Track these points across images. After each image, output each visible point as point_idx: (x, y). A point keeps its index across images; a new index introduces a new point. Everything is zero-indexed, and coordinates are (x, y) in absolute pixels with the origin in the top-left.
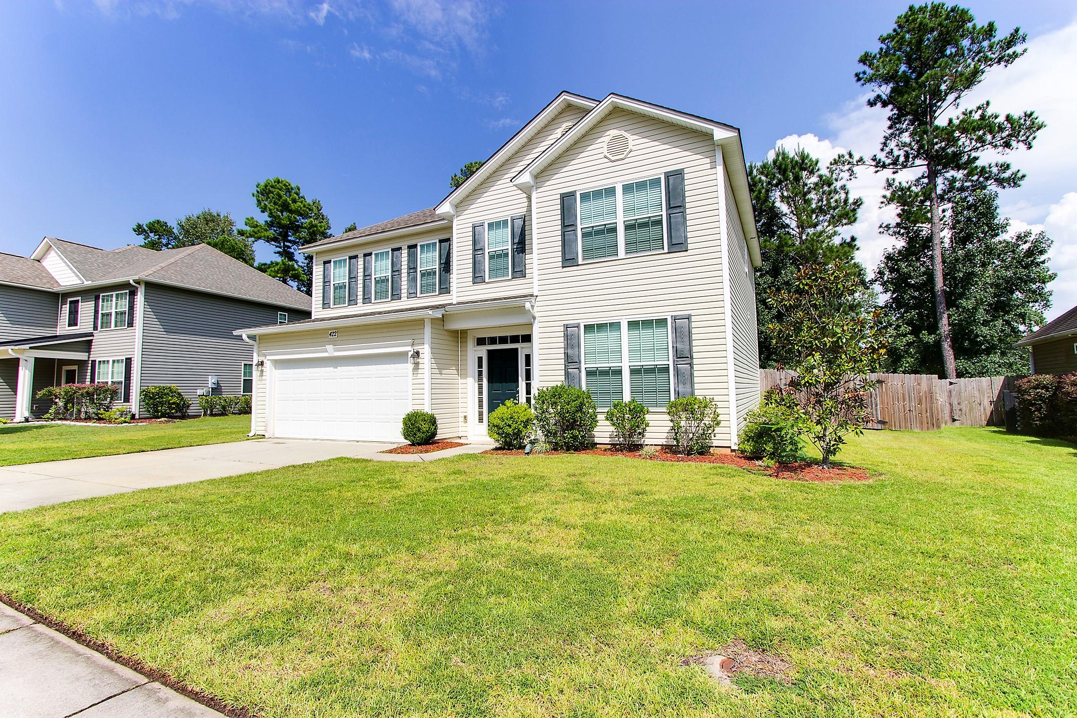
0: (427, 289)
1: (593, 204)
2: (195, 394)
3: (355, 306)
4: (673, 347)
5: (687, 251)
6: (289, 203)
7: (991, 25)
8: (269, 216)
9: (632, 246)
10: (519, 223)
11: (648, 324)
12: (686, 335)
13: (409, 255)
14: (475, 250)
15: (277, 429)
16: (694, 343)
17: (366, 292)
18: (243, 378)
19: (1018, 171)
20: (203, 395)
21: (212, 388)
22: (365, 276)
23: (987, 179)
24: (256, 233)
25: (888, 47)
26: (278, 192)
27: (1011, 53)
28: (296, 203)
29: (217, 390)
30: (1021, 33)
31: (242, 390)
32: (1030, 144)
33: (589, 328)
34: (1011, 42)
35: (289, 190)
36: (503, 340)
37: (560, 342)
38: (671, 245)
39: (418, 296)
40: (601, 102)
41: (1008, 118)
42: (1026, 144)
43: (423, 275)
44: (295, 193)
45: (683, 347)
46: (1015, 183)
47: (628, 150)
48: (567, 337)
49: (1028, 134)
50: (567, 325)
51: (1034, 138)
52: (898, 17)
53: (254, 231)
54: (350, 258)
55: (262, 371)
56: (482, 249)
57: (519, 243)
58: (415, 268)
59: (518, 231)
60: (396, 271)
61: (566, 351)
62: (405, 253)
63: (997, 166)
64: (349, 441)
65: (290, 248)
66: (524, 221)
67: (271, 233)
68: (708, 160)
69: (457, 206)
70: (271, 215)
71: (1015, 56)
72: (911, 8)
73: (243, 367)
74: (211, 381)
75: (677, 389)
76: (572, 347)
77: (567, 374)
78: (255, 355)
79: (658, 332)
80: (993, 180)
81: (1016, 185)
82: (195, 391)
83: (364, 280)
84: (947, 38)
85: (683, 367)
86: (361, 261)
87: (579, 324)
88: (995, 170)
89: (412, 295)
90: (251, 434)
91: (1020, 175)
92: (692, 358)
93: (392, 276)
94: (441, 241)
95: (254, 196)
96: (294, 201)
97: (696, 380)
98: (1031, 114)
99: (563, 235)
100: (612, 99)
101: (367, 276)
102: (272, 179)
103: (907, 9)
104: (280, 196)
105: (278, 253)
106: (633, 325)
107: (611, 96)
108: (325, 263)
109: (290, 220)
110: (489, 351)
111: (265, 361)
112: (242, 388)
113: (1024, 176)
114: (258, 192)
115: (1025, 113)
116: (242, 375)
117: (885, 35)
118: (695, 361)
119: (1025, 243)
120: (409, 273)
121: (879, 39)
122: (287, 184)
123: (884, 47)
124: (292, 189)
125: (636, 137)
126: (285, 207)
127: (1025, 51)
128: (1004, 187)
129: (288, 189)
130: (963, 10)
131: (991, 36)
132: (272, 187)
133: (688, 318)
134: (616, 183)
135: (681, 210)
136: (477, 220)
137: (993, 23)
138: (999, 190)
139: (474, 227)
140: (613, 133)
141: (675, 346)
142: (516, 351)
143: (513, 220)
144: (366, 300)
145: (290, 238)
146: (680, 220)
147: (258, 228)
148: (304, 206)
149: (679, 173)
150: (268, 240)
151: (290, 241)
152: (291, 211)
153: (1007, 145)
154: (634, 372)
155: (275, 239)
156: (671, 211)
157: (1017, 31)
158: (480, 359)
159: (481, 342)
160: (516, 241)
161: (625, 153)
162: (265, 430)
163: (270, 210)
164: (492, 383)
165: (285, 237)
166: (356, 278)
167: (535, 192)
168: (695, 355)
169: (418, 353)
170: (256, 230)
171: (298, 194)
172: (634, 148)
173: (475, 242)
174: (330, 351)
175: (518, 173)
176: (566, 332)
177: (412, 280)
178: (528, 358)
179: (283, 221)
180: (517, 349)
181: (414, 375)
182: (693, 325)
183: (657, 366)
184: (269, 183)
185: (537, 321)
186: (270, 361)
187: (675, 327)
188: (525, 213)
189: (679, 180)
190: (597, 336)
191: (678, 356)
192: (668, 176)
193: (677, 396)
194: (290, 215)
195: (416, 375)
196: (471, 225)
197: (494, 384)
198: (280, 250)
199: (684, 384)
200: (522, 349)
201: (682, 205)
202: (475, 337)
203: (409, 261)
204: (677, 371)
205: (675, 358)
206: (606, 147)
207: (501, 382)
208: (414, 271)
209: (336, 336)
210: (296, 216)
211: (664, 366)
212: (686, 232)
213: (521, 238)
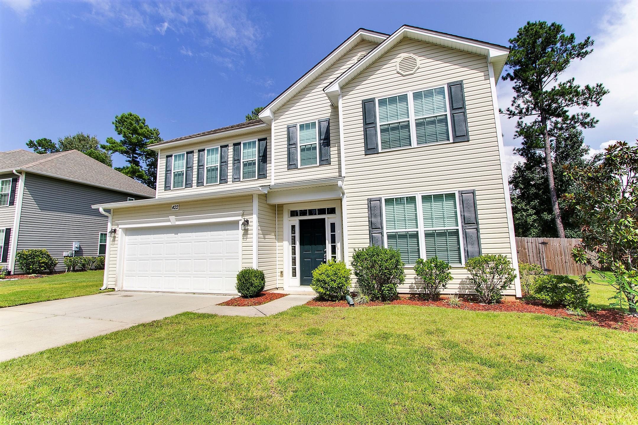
0: (248, 175)
1: (390, 108)
2: (62, 255)
3: (191, 188)
4: (461, 215)
5: (468, 141)
6: (138, 129)
7: (572, 35)
8: (123, 137)
9: (422, 139)
10: (324, 125)
11: (438, 197)
12: (472, 206)
13: (234, 150)
14: (289, 145)
15: (127, 284)
16: (479, 212)
17: (200, 178)
18: (99, 243)
19: (594, 118)
20: (68, 256)
21: (75, 251)
22: (199, 166)
23: (575, 123)
24: (114, 147)
25: (514, 46)
26: (130, 121)
27: (584, 52)
28: (142, 129)
29: (79, 252)
30: (590, 40)
31: (98, 252)
32: (598, 103)
33: (389, 201)
34: (582, 46)
35: (138, 121)
36: (311, 212)
37: (365, 213)
38: (455, 136)
39: (241, 180)
40: (390, 36)
41: (587, 87)
42: (596, 103)
43: (245, 165)
44: (142, 123)
45: (469, 215)
46: (592, 125)
47: (416, 68)
48: (370, 208)
49: (598, 97)
50: (370, 199)
51: (601, 100)
52: (519, 29)
53: (112, 146)
54: (188, 153)
55: (115, 237)
56: (296, 144)
57: (324, 139)
58: (239, 160)
59: (324, 130)
60: (224, 162)
61: (370, 220)
62: (231, 149)
63: (582, 115)
64: (187, 293)
65: (137, 158)
66: (329, 123)
67: (124, 148)
68: (482, 74)
69: (274, 113)
70: (125, 136)
71: (586, 53)
72: (528, 23)
73: (100, 235)
74: (75, 246)
75: (466, 249)
76: (375, 216)
77: (371, 238)
78: (109, 224)
79: (448, 204)
80: (579, 123)
81: (592, 126)
82: (62, 253)
83: (198, 169)
84: (550, 40)
85: (471, 231)
86: (196, 156)
87: (381, 198)
88: (581, 117)
89: (236, 179)
90: (103, 288)
91: (595, 120)
92: (477, 224)
93: (221, 166)
94: (259, 140)
95: (113, 124)
96: (141, 128)
97: (482, 241)
98: (601, 85)
99: (365, 131)
100: (405, 29)
101: (200, 166)
102: (126, 113)
103: (526, 24)
104: (131, 124)
105: (129, 161)
106: (426, 198)
107: (404, 27)
108: (167, 157)
109: (138, 139)
110: (301, 221)
111: (117, 229)
113: (597, 121)
114: (116, 121)
115: (597, 85)
116: (99, 241)
117: (512, 39)
118: (480, 226)
119: (600, 160)
120: (234, 164)
121: (509, 41)
122: (137, 117)
123: (512, 45)
124: (140, 120)
125: (422, 58)
126: (135, 131)
127: (592, 50)
128: (585, 128)
129: (137, 120)
130: (558, 25)
131: (572, 41)
132: (126, 118)
133: (473, 192)
134: (408, 91)
135: (462, 110)
136: (291, 123)
137: (573, 34)
138: (583, 129)
139: (288, 128)
140: (403, 55)
141: (463, 214)
142: (324, 220)
143: (320, 122)
144: (200, 183)
145: (137, 152)
146: (462, 118)
147: (116, 144)
148: (148, 131)
149: (460, 84)
150: (122, 152)
151: (137, 154)
152: (139, 134)
153: (585, 104)
154: (428, 235)
155: (126, 152)
156: (454, 112)
157: (589, 38)
158: (293, 227)
159: (294, 214)
160: (323, 137)
161: (414, 70)
162: (115, 285)
163: (124, 132)
164: (303, 245)
165: (134, 151)
166: (192, 167)
167: (341, 99)
168: (480, 222)
169: (247, 221)
170: (114, 145)
171: (143, 124)
172: (421, 66)
173: (289, 139)
174: (173, 221)
175: (329, 84)
176: (370, 205)
177: (237, 169)
178: (333, 226)
179: (133, 140)
180: (324, 219)
181: (244, 239)
182: (477, 198)
183: (448, 231)
184: (124, 116)
185: (345, 196)
186: (121, 229)
187: (462, 199)
188: (329, 117)
189: (459, 89)
190: (398, 208)
191: (466, 223)
192: (450, 86)
193: (466, 254)
194: (138, 136)
195: (246, 239)
196: (286, 126)
197: (305, 246)
198: (130, 159)
199: (472, 244)
200: (329, 219)
201: (463, 107)
202: (289, 210)
203: (234, 155)
204: (465, 235)
205: (463, 224)
206: (398, 65)
207: (311, 245)
208: (238, 162)
209: (178, 209)
210: (142, 137)
211: (456, 231)
212: (467, 127)
213: (326, 135)
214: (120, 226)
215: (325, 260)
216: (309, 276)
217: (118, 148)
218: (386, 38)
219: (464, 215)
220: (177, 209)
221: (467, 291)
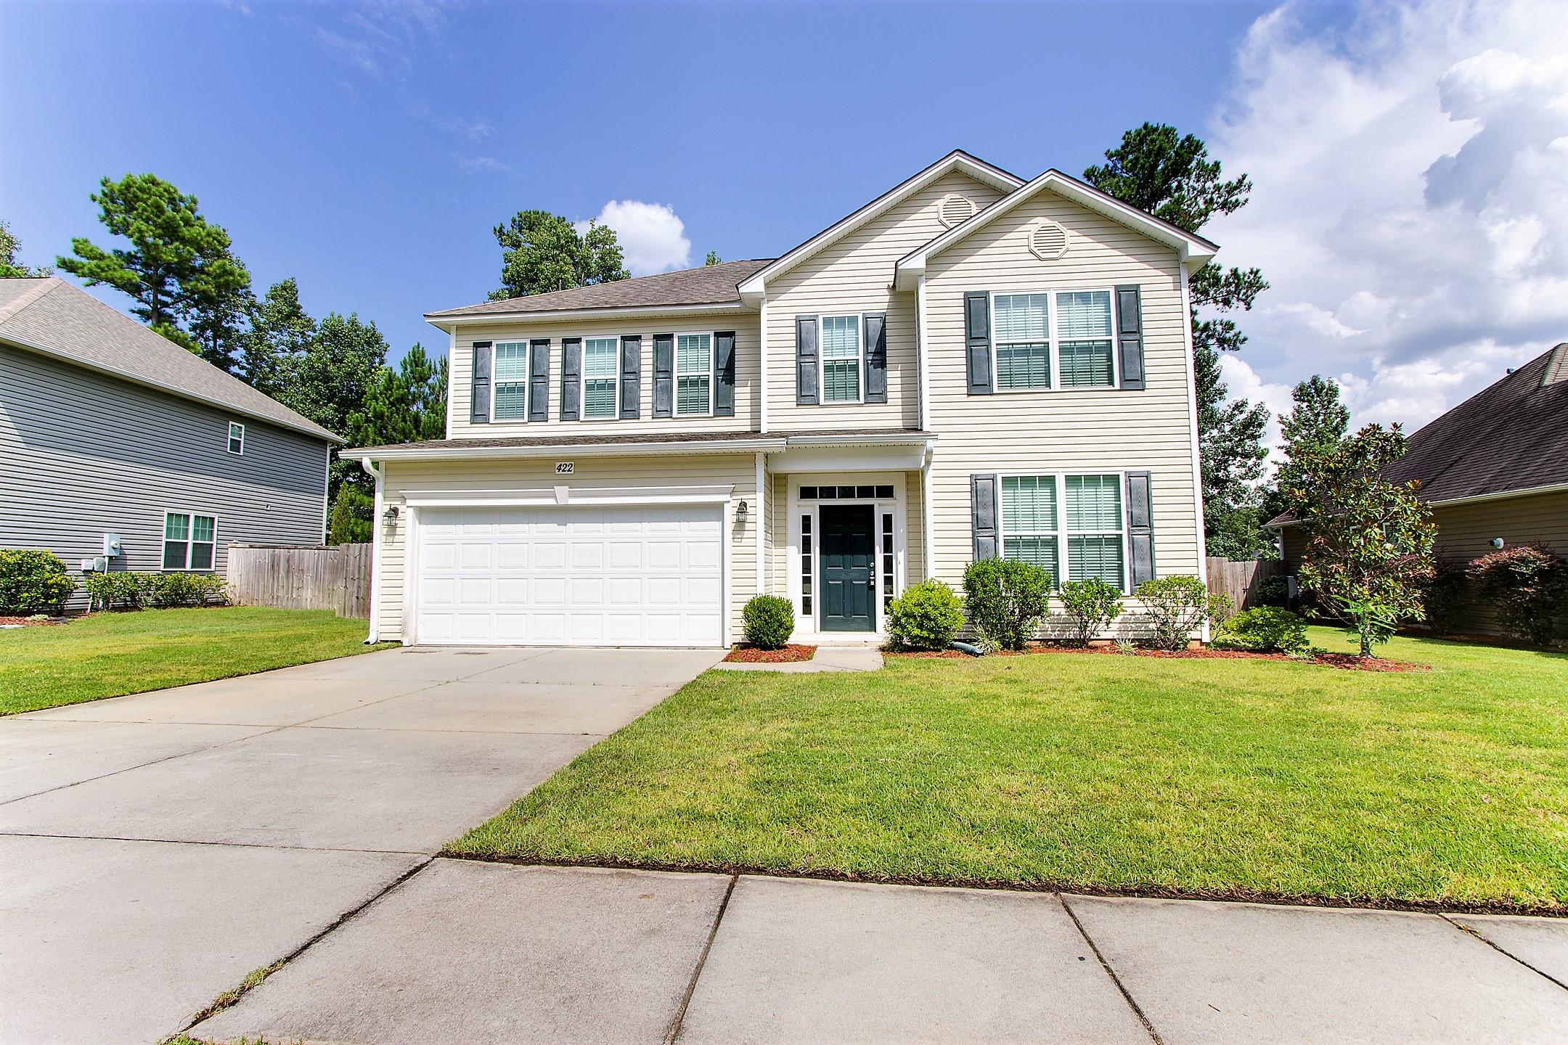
0: (692, 406)
1: (1015, 313)
2: (77, 567)
3: (547, 423)
4: (1128, 512)
5: (1143, 390)
6: (179, 225)
7: (1217, 164)
8: (136, 243)
9: (1070, 377)
10: (876, 325)
11: (1093, 480)
12: (1144, 498)
13: (656, 350)
14: (800, 355)
16: (1155, 508)
17: (568, 402)
18: (164, 540)
19: (1240, 333)
20: (93, 570)
21: (111, 558)
22: (564, 375)
23: (1208, 337)
24: (103, 270)
25: (1115, 165)
26: (156, 202)
27: (1234, 201)
28: (191, 226)
30: (1246, 181)
31: (162, 563)
32: (1249, 304)
33: (1009, 482)
34: (1231, 189)
36: (847, 492)
37: (965, 499)
38: (1124, 380)
39: (675, 415)
40: (1028, 183)
41: (1235, 273)
42: (1245, 304)
43: (682, 383)
44: (186, 208)
45: (1140, 512)
46: (1234, 345)
47: (1064, 248)
48: (975, 492)
49: (1249, 293)
50: (976, 475)
51: (1253, 298)
52: (1127, 133)
53: (98, 266)
54: (533, 343)
56: (814, 355)
57: (875, 353)
58: (669, 372)
59: (875, 335)
60: (630, 371)
61: (975, 512)
62: (647, 347)
63: (1222, 324)
65: (167, 305)
66: (884, 323)
67: (134, 274)
68: (1170, 279)
69: (767, 285)
70: (141, 242)
71: (1236, 204)
72: (1146, 126)
73: (165, 518)
74: (109, 544)
75: (1132, 567)
76: (985, 506)
77: (976, 545)
78: (380, 495)
79: (1106, 492)
80: (1215, 340)
81: (1235, 348)
82: (78, 562)
83: (564, 383)
84: (1179, 168)
85: (1141, 538)
86: (556, 352)
87: (995, 475)
88: (1219, 328)
89: (661, 412)
90: (372, 639)
91: (1241, 337)
92: (1151, 527)
93: (622, 381)
94: (718, 335)
95: (94, 200)
96: (188, 223)
97: (1157, 555)
98: (1258, 271)
99: (969, 350)
100: (1052, 177)
101: (569, 374)
102: (138, 176)
103: (1141, 126)
104: (160, 211)
105: (141, 312)
106: (1072, 481)
107: (1051, 172)
108: (477, 346)
109: (178, 254)
110: (822, 508)
111: (401, 508)
112: (162, 558)
113: (1245, 339)
114: (105, 195)
115: (1252, 270)
116: (164, 533)
117: (1113, 151)
118: (1156, 531)
119: (1241, 412)
120: (655, 379)
121: (1106, 154)
122: (172, 190)
123: (1111, 164)
124: (182, 200)
125: (1074, 233)
126: (170, 231)
127: (1246, 201)
128: (1224, 349)
129: (174, 199)
130: (1198, 142)
131: (1215, 176)
132: (141, 190)
133: (1147, 476)
134: (1048, 289)
135: (1137, 337)
136: (806, 310)
137: (1219, 163)
138: (1219, 350)
139: (799, 321)
140: (1043, 221)
141: (1130, 510)
142: (871, 508)
143: (866, 318)
144: (568, 415)
145: (168, 288)
146: (1136, 349)
147: (108, 262)
148: (209, 235)
149: (1135, 290)
150: (124, 285)
151: (169, 294)
152: (184, 241)
153: (1227, 302)
154: (1073, 542)
155: (134, 289)
156: (1124, 337)
157: (1244, 177)
158: (806, 520)
159: (807, 493)
160: (872, 349)
161: (1061, 251)
162: (402, 633)
163: (140, 231)
164: (827, 554)
165: (158, 285)
166: (545, 377)
167: (924, 284)
168: (1156, 524)
169: (743, 505)
170: (103, 264)
171: (193, 211)
172: (1072, 247)
173: (800, 343)
174: (563, 496)
176: (974, 486)
177: (662, 391)
178: (888, 520)
179: (164, 257)
180: (872, 506)
181: (735, 540)
182: (1153, 485)
183: (1105, 537)
184: (135, 183)
185: (931, 467)
186: (412, 509)
187: (1130, 486)
188: (885, 311)
189: (1134, 298)
190: (1022, 493)
191: (1134, 524)
192: (1119, 290)
193: (1132, 575)
194: (181, 247)
195: (740, 540)
196: (793, 316)
197: (831, 556)
198: (148, 308)
199: (1142, 560)
200: (881, 507)
201: (1138, 331)
202: (798, 485)
203: (656, 359)
204: (1132, 543)
205: (1130, 526)
206: (1032, 239)
207: (842, 554)
208: (667, 376)
209: (572, 472)
210: (192, 250)
211: (1115, 537)
212: (1143, 366)
213: (879, 346)
214: (409, 502)
215: (872, 583)
216: (838, 613)
217: (118, 274)
218: (1019, 186)
219: (1132, 513)
220: (569, 471)
221: (1131, 633)
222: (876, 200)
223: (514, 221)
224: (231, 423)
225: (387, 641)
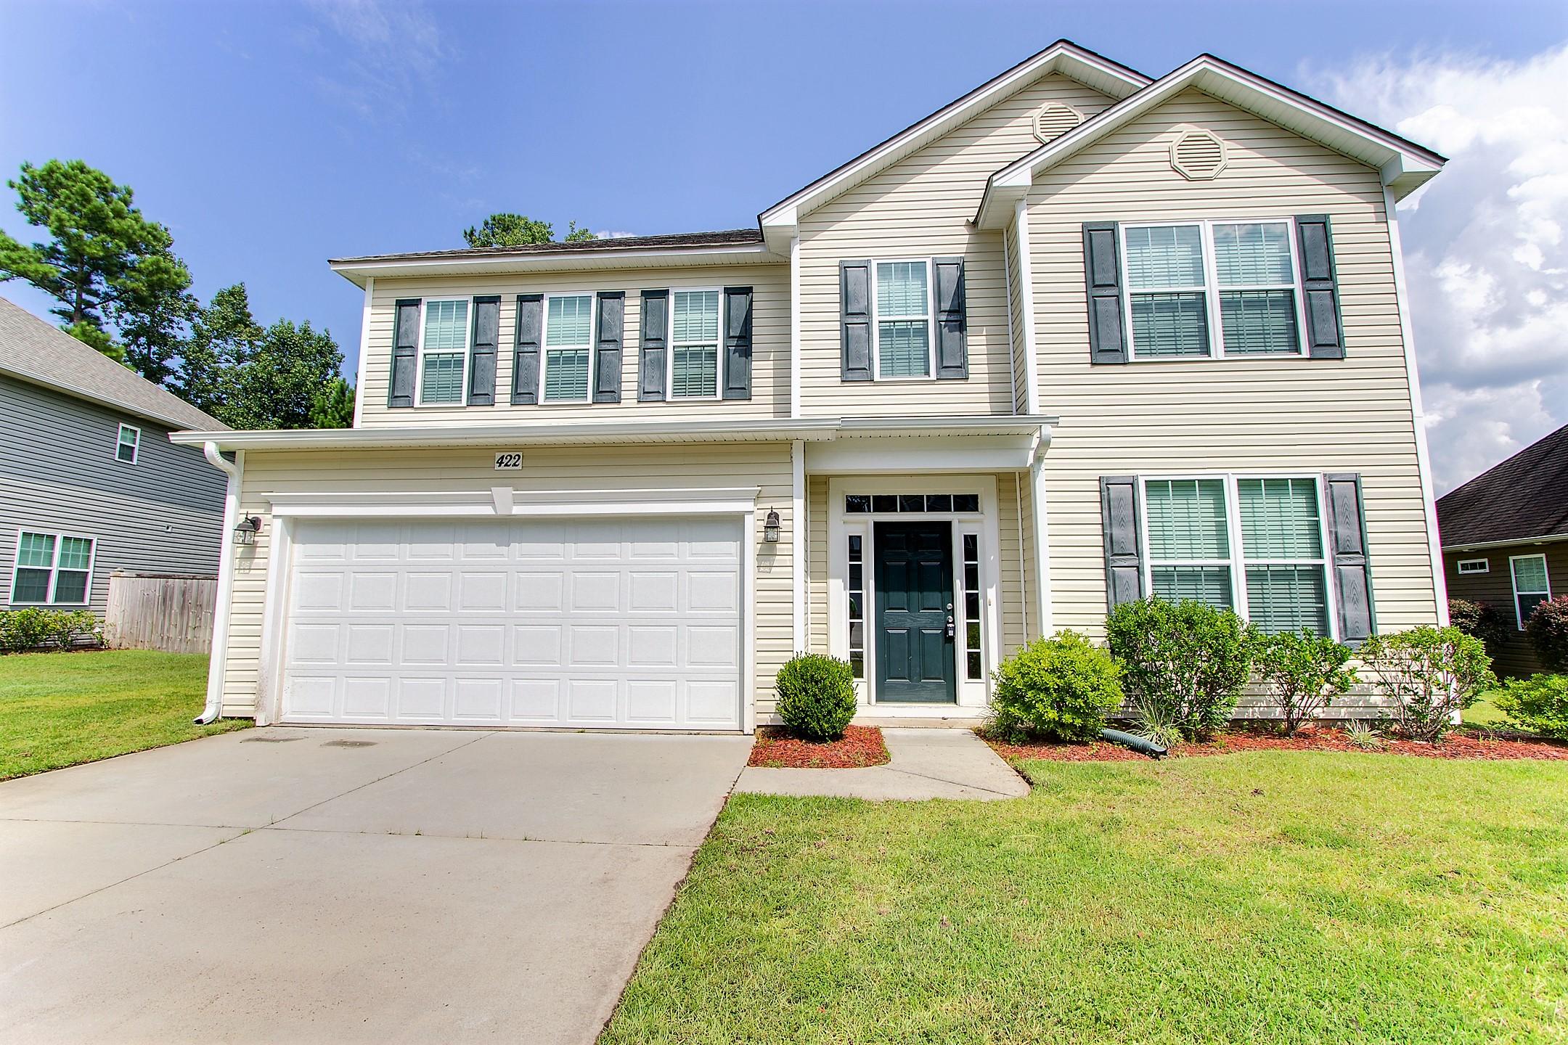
0: (693, 386)
1: (1156, 254)
3: (489, 408)
4: (1330, 532)
5: (1342, 359)
6: (107, 216)
8: (55, 234)
9: (1235, 342)
10: (950, 274)
11: (1277, 486)
12: (1352, 512)
13: (645, 311)
14: (846, 313)
15: (296, 702)
16: (1369, 527)
17: (522, 380)
18: (16, 566)
22: (519, 343)
24: (14, 262)
26: (82, 189)
28: (123, 218)
31: (11, 595)
33: (1156, 487)
35: (104, 191)
36: (913, 503)
37: (1092, 514)
38: (1314, 345)
39: (669, 398)
43: (679, 356)
44: (120, 199)
45: (1347, 532)
47: (1221, 165)
48: (1106, 502)
50: (1108, 478)
53: (9, 258)
54: (478, 301)
56: (866, 313)
57: (950, 312)
58: (661, 341)
59: (949, 287)
60: (608, 340)
61: (1108, 531)
62: (632, 309)
64: (550, 730)
65: (93, 306)
66: (962, 271)
67: (55, 270)
68: (1371, 208)
69: (801, 220)
70: (60, 231)
73: (19, 539)
75: (1341, 612)
76: (1122, 523)
77: (1111, 579)
78: (231, 501)
79: (1297, 503)
83: (517, 355)
85: (1352, 571)
86: (508, 312)
87: (1135, 478)
89: (650, 395)
90: (207, 715)
92: (1364, 553)
93: (599, 353)
94: (729, 292)
95: (12, 186)
96: (119, 215)
97: (1377, 595)
99: (1092, 302)
100: (1205, 65)
101: (525, 343)
102: (65, 161)
104: (86, 199)
105: (62, 313)
106: (1247, 486)
107: (1204, 58)
108: (401, 304)
109: (105, 248)
110: (878, 526)
111: (265, 519)
112: (12, 589)
114: (25, 181)
116: (17, 558)
118: (1372, 560)
120: (643, 351)
122: (104, 180)
124: (114, 190)
125: (1233, 144)
126: (96, 222)
129: (105, 189)
132: (66, 176)
133: (1355, 480)
134: (1202, 219)
135: (1329, 285)
136: (854, 253)
139: (844, 268)
140: (1189, 129)
141: (1333, 529)
142: (947, 526)
143: (937, 265)
144: (523, 394)
145: (94, 287)
146: (1328, 302)
147: (21, 253)
148: (143, 228)
149: (1323, 222)
150: (42, 282)
151: (96, 294)
152: (112, 233)
154: (1255, 576)
155: (55, 287)
156: (1310, 286)
158: (856, 542)
159: (855, 505)
160: (946, 305)
161: (1216, 169)
162: (257, 705)
163: (60, 220)
164: (885, 591)
165: (84, 283)
166: (492, 346)
167: (1026, 211)
168: (1372, 549)
169: (773, 516)
170: (14, 255)
171: (127, 203)
172: (1231, 163)
173: (846, 298)
174: (504, 502)
175: (1008, 164)
176: (1105, 493)
177: (653, 364)
178: (971, 542)
179: (88, 249)
180: (950, 523)
181: (762, 569)
182: (1365, 493)
183: (1298, 568)
184: (59, 168)
185: (1043, 466)
186: (280, 521)
187: (1332, 495)
188: (963, 255)
189: (1321, 233)
190: (1173, 504)
191: (1341, 550)
192: (1301, 222)
193: (1342, 625)
194: (109, 239)
195: (767, 569)
196: (836, 261)
197: (891, 593)
198: (71, 308)
199: (1356, 602)
200: (961, 525)
201: (1331, 277)
202: (844, 492)
203: (644, 324)
204: (1339, 577)
205: (1335, 553)
206: (1175, 152)
207: (908, 590)
208: (659, 345)
209: (520, 467)
210: (121, 244)
211: (1311, 568)
212: (1340, 326)
213: (956, 302)
214: (277, 510)
215: (951, 633)
216: (902, 675)
217: (32, 267)
218: (1144, 86)
219: (1336, 533)
220: (515, 465)
221: (1343, 710)
222: (952, 104)
223: (486, 224)
224: (122, 425)
225: (232, 718)
